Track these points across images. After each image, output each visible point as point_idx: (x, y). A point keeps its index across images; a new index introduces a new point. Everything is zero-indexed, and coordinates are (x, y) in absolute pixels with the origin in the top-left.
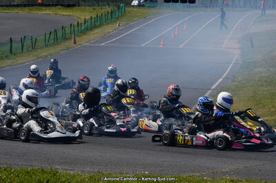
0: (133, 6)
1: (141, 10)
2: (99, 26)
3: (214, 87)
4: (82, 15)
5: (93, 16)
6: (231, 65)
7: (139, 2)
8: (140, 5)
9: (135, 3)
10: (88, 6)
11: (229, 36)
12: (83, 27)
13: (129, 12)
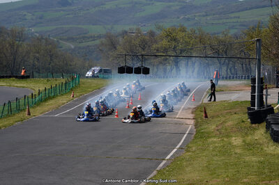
0: (87, 77)
1: (96, 81)
2: (54, 97)
3: (168, 157)
4: (36, 86)
5: (47, 88)
6: (186, 135)
7: (93, 73)
8: (94, 76)
9: (89, 74)
10: (42, 77)
11: (183, 107)
12: (37, 98)
13: (83, 84)
